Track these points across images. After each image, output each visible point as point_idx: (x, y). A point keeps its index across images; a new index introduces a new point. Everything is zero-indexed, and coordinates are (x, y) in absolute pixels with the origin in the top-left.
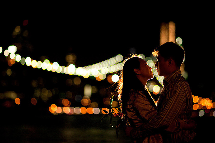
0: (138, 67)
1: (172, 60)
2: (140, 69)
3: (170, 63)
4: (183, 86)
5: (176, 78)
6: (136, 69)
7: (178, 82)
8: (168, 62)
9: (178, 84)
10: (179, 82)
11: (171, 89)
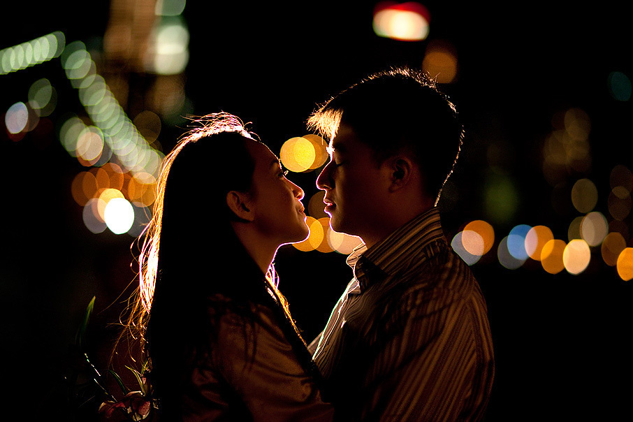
0: (246, 187)
1: (409, 163)
2: (253, 196)
3: (399, 175)
4: (471, 302)
5: (426, 255)
6: (234, 194)
7: (445, 275)
8: (387, 172)
9: (449, 290)
10: (449, 279)
11: (413, 314)
